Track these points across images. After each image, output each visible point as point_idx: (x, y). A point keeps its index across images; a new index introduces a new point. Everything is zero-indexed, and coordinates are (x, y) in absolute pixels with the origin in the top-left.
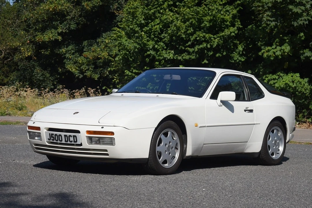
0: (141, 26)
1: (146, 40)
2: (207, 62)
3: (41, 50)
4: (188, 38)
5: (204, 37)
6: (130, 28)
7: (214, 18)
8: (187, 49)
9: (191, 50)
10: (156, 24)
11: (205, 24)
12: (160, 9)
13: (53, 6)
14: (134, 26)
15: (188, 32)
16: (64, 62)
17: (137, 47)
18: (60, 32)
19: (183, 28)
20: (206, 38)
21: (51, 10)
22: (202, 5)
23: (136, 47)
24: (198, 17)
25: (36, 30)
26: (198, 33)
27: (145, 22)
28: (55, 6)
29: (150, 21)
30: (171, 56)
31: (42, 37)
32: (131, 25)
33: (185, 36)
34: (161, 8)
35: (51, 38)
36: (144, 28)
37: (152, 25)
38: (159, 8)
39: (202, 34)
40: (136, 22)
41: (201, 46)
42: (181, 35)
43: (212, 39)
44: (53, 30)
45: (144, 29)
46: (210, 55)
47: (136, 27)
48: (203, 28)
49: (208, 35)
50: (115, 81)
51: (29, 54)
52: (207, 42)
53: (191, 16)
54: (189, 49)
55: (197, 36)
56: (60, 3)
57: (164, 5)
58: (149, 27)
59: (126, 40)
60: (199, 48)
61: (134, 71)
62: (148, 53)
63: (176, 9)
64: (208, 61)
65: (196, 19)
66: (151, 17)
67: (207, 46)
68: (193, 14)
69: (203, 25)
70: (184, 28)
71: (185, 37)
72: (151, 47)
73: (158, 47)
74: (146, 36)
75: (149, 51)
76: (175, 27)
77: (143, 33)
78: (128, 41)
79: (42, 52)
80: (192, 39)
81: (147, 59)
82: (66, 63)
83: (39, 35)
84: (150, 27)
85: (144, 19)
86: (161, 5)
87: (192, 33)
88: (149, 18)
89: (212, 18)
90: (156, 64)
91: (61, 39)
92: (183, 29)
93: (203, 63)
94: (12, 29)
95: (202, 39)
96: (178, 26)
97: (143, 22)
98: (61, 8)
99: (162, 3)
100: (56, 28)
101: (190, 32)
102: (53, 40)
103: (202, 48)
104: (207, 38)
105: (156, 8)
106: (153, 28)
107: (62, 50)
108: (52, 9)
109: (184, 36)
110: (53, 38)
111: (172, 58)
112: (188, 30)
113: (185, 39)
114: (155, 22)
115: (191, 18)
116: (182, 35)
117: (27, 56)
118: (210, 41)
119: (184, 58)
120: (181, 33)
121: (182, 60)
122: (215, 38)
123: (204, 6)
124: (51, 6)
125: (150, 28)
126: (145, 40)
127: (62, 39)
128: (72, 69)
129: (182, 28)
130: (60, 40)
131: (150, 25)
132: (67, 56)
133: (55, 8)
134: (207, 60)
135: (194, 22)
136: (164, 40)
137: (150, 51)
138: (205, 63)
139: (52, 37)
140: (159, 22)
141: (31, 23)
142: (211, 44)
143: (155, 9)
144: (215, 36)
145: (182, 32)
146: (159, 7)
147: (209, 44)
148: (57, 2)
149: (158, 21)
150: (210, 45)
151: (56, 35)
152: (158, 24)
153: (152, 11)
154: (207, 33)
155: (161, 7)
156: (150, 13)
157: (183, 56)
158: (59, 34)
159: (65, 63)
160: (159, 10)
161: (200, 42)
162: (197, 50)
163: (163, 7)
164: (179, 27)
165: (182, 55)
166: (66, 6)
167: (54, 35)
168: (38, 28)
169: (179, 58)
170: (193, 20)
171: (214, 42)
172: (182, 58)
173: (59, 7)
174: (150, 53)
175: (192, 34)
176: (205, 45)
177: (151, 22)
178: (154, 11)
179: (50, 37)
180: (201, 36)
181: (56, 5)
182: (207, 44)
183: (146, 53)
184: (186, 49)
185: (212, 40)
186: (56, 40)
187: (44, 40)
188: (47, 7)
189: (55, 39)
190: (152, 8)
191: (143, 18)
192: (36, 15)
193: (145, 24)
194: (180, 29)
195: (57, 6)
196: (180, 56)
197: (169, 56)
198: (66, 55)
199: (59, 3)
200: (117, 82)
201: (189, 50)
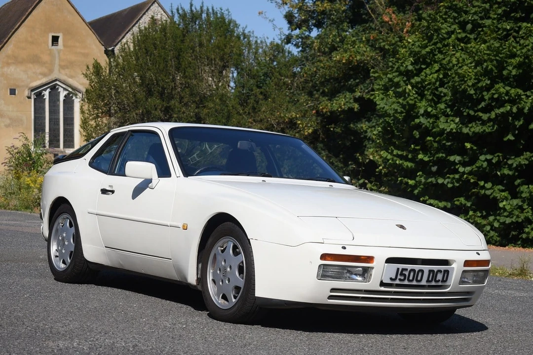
0: (408, 75)
1: (412, 98)
2: (512, 138)
3: (330, 125)
4: (480, 96)
5: (507, 93)
6: (389, 78)
7: (527, 60)
8: (478, 114)
9: (485, 117)
10: (434, 71)
11: (508, 70)
12: (441, 46)
13: (348, 56)
14: (394, 74)
15: (480, 85)
16: (364, 144)
17: (399, 111)
18: (357, 97)
19: (471, 78)
20: (511, 96)
21: (344, 61)
22: (510, 38)
23: (397, 109)
24: (497, 58)
25: (324, 94)
26: (497, 86)
27: (416, 69)
28: (351, 56)
29: (423, 66)
30: (453, 126)
31: (329, 104)
32: (390, 74)
33: (474, 92)
34: (444, 44)
35: (343, 107)
36: (413, 78)
37: (425, 73)
38: (439, 45)
39: (504, 88)
40: (398, 68)
41: (502, 110)
42: (467, 89)
43: (522, 97)
44: (348, 95)
45: (413, 81)
46: (518, 126)
47: (397, 76)
48: (507, 78)
49: (515, 91)
50: (380, 171)
51: (310, 131)
52: (513, 102)
53: (486, 57)
54: (480, 114)
55: (494, 92)
56: (360, 51)
57: (450, 40)
58: (421, 77)
59: (383, 99)
60: (498, 113)
61: (395, 152)
62: (417, 121)
63: (462, 45)
64: (514, 137)
65: (495, 62)
66: (424, 59)
67: (511, 109)
68: (488, 52)
69: (505, 73)
70: (473, 77)
71: (475, 94)
72: (422, 111)
73: (432, 111)
74: (414, 93)
75: (418, 117)
76: (457, 76)
77: (409, 87)
78: (385, 101)
79: (331, 127)
80: (486, 97)
81: (415, 132)
82: (368, 146)
83: (324, 101)
84: (423, 77)
85: (412, 64)
86: (444, 39)
87: (487, 86)
88: (422, 62)
89: (521, 60)
90: (429, 140)
91: (357, 108)
92: (470, 80)
93: (505, 139)
94: (291, 91)
95: (504, 98)
96: (461, 73)
97: (410, 68)
98: (360, 59)
99: (445, 35)
100: (352, 91)
101: (484, 84)
102: (346, 109)
103: (503, 113)
104: (513, 95)
105: (435, 44)
106: (427, 78)
107: (362, 125)
108: (346, 60)
109: (472, 92)
110: (346, 106)
111: (454, 131)
112: (479, 81)
113: (475, 97)
114: (432, 67)
115: (485, 61)
116: (469, 90)
117: (306, 133)
118: (518, 100)
119: (472, 130)
120: (466, 87)
121: (471, 133)
122: (528, 97)
123: (512, 39)
124: (345, 55)
125: (422, 79)
126: (411, 100)
127: (359, 108)
128: (374, 157)
129: (469, 78)
130: (356, 110)
131: (423, 74)
132: (369, 136)
133: (351, 58)
134: (514, 135)
135: (490, 67)
136: (444, 99)
137: (421, 117)
138: (509, 139)
139: (344, 105)
140: (438, 68)
141: (317, 82)
142: (520, 106)
143: (433, 46)
144: (528, 93)
145: (468, 85)
146: (441, 42)
147: (516, 106)
148: (355, 50)
149: (436, 67)
150: (518, 108)
151: (352, 101)
152: (437, 71)
153: (428, 49)
154: (512, 87)
155: (444, 42)
156: (424, 52)
157: (471, 127)
158: (356, 100)
159: (365, 146)
160: (439, 48)
161: (500, 103)
162: (494, 117)
163: (447, 43)
164: (464, 77)
165: (470, 125)
166: (368, 56)
167: (347, 102)
168: (326, 90)
169: (465, 130)
170: (489, 63)
171: (526, 103)
172: (469, 130)
173: (358, 57)
174: (420, 122)
175: (488, 88)
176: (509, 107)
177: (425, 69)
178: (431, 49)
179: (341, 104)
180: (503, 93)
181: (352, 53)
182: (511, 107)
183: (414, 121)
184: (476, 114)
185: (521, 99)
186: (351, 110)
187: (332, 109)
188: (338, 57)
189: (349, 108)
190: (428, 44)
191: (412, 61)
192: (322, 70)
193: (415, 72)
194: (466, 79)
195: (353, 56)
196: (467, 127)
197: (450, 126)
198: (367, 134)
199: (358, 50)
200: (383, 172)
201: (482, 116)
